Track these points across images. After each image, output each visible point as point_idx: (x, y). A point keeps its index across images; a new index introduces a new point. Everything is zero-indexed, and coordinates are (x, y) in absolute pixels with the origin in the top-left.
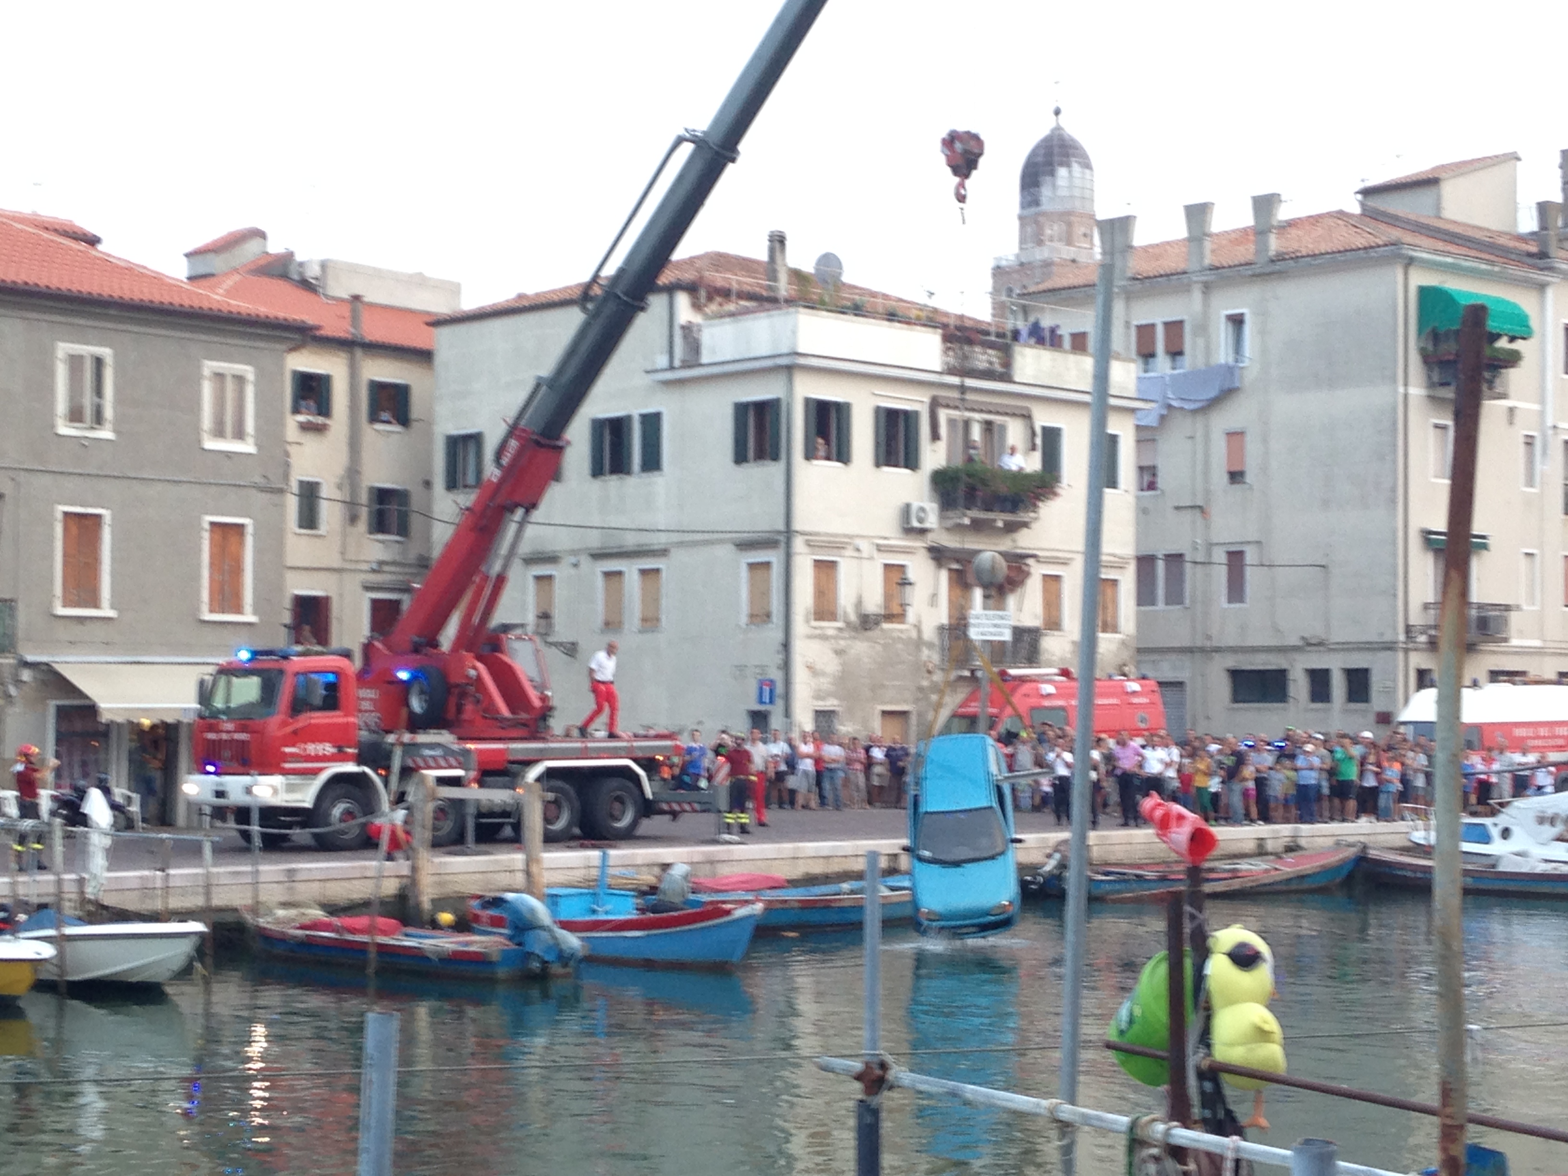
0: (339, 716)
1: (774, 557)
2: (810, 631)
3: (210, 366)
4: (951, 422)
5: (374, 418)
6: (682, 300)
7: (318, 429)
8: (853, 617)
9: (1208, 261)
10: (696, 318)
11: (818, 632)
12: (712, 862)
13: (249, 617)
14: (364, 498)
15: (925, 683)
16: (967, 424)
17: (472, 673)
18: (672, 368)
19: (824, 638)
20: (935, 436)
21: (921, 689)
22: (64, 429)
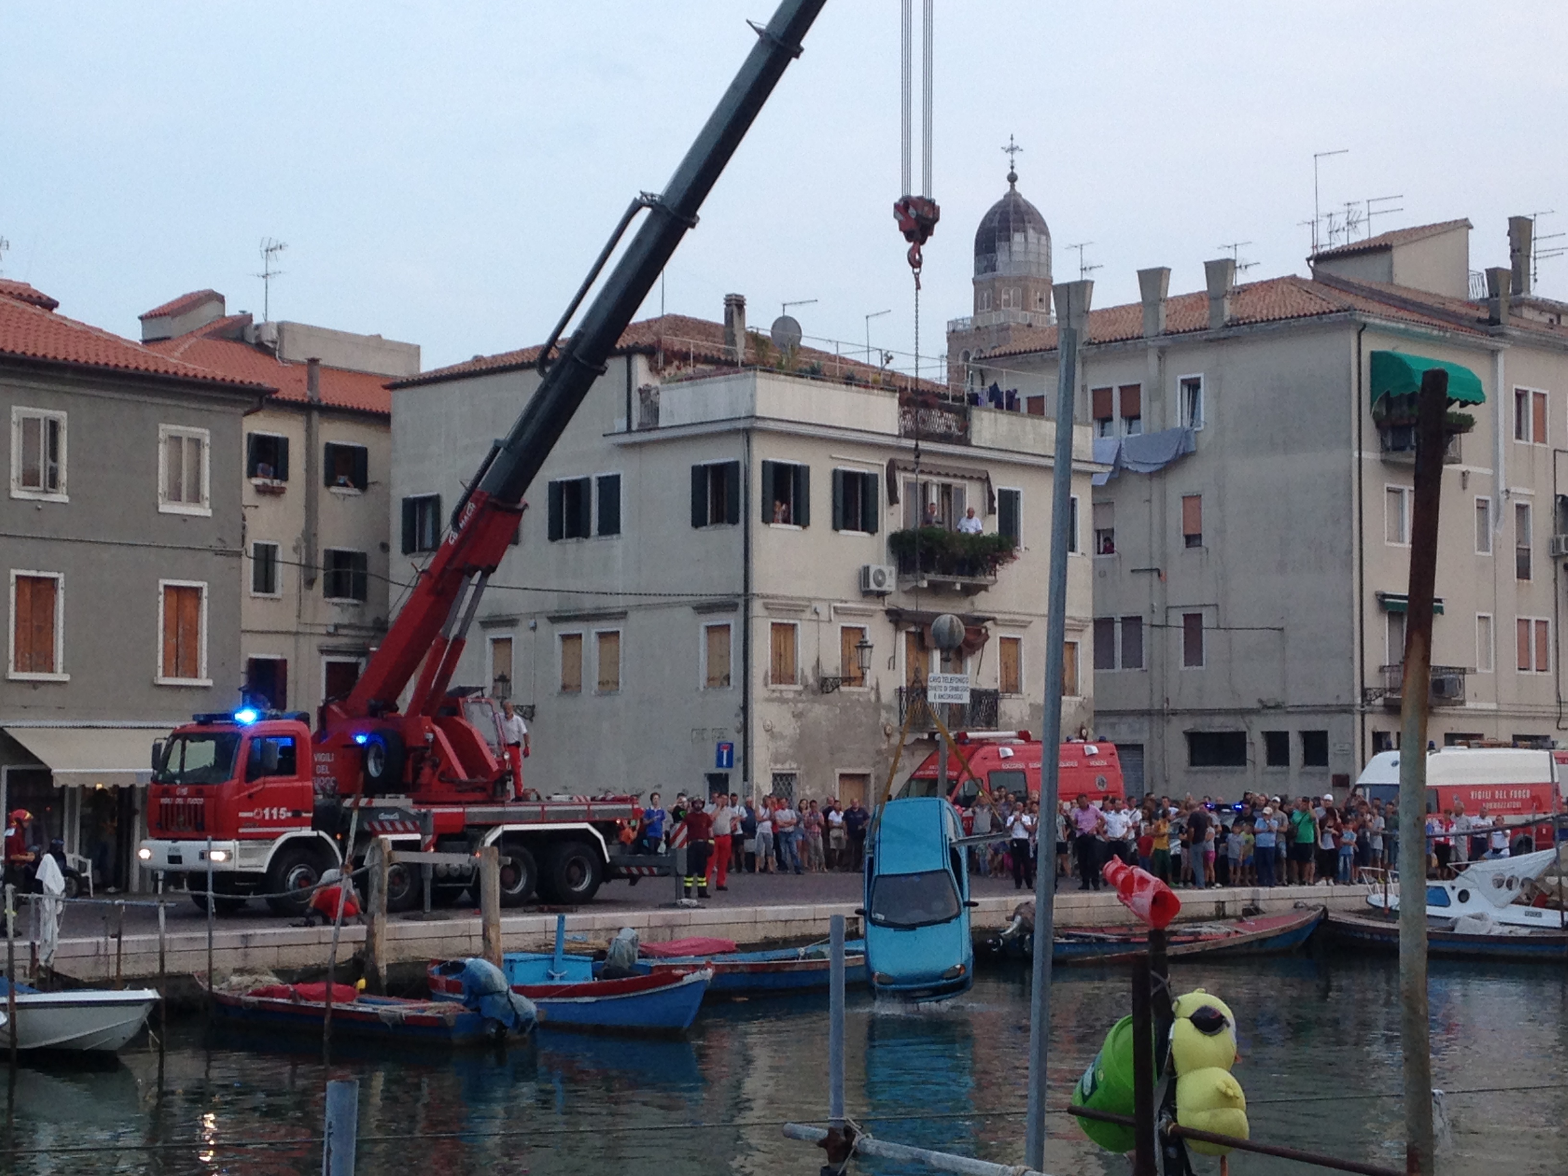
0: (297, 781)
1: (733, 620)
2: (767, 694)
3: (166, 430)
4: (909, 486)
5: (330, 481)
6: (640, 364)
7: (277, 492)
8: (811, 680)
9: (1162, 327)
10: (655, 382)
11: (777, 694)
12: (672, 927)
13: (204, 681)
14: (321, 560)
15: (884, 746)
16: (925, 486)
17: (430, 736)
18: (629, 430)
19: (782, 701)
20: (893, 499)
21: (879, 752)
22: (18, 493)
